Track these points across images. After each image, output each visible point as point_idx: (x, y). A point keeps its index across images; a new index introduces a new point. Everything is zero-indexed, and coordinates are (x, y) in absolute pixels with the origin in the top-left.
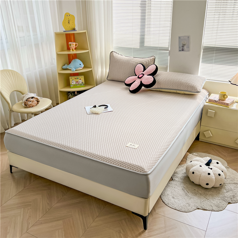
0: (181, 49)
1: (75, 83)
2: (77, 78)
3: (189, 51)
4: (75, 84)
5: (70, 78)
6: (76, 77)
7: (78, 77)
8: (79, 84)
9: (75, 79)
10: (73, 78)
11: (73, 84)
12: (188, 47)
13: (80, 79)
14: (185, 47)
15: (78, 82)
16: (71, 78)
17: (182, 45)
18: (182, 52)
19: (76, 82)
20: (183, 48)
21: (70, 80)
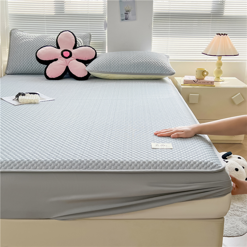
0: (124, 18)
3: (135, 20)
12: (135, 14)
14: (130, 15)
17: (125, 12)
18: (126, 22)
20: (127, 16)
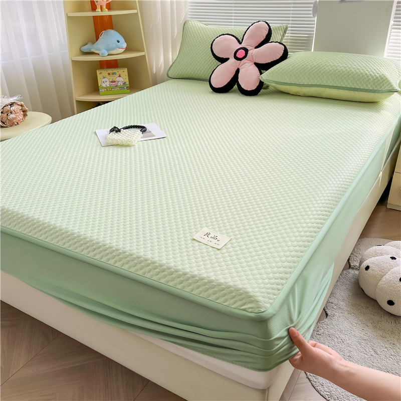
1: (108, 84)
2: (114, 74)
4: (108, 86)
5: (98, 72)
6: (110, 71)
7: (115, 71)
8: (117, 86)
9: (109, 74)
10: (105, 72)
11: (104, 85)
13: (120, 76)
15: (115, 82)
16: (100, 73)
19: (112, 82)
21: (99, 76)
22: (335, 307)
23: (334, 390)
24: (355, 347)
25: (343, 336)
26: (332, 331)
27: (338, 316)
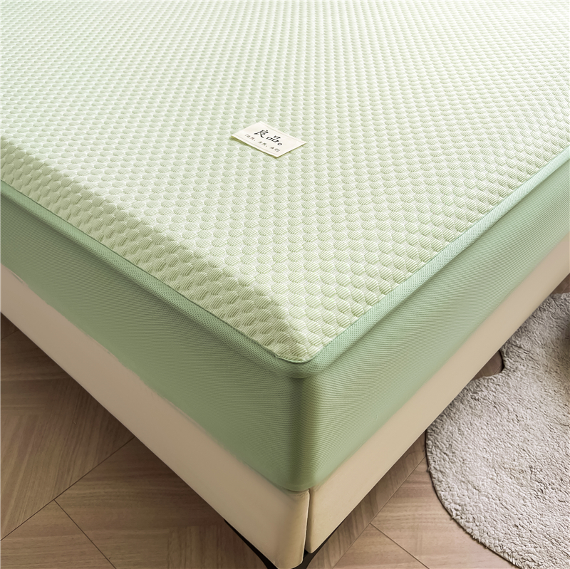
22: (523, 356)
23: (472, 504)
24: (539, 434)
25: (521, 411)
26: (503, 398)
27: (523, 373)
